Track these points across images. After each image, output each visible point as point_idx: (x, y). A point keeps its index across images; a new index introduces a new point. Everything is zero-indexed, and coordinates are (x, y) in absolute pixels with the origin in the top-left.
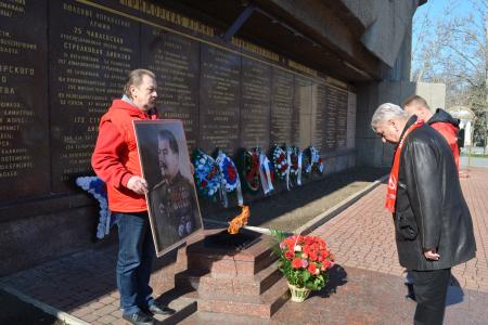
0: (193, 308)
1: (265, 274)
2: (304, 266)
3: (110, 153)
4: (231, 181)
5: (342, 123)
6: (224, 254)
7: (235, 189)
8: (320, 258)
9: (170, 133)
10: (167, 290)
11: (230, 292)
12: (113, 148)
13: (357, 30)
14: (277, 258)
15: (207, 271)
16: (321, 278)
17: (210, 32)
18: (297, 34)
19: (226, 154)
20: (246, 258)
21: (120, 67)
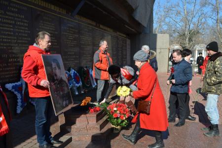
0: (70, 140)
1: (101, 122)
2: (119, 117)
3: (30, 70)
4: (78, 82)
5: (125, 53)
6: (81, 115)
7: (79, 86)
8: (125, 113)
10: (57, 133)
11: (86, 131)
12: (32, 68)
13: (131, 10)
14: (106, 114)
15: (74, 123)
16: (126, 121)
17: (64, 12)
18: (104, 12)
19: (74, 70)
20: (92, 115)
21: (23, 30)
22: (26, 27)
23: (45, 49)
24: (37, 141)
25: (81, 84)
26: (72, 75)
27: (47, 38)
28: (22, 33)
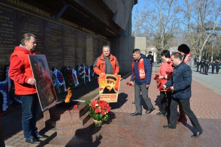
0: (55, 135)
1: (84, 117)
2: (100, 112)
3: (17, 69)
4: (61, 81)
6: (65, 111)
8: (106, 108)
9: (42, 60)
10: (42, 129)
11: (70, 126)
12: (19, 67)
14: (88, 110)
15: (58, 119)
16: (107, 116)
17: (48, 15)
18: (86, 16)
19: (58, 69)
20: (76, 111)
21: (8, 31)
22: (11, 28)
23: (31, 49)
24: (23, 136)
25: (64, 83)
26: (56, 74)
27: (32, 39)
28: (7, 34)
